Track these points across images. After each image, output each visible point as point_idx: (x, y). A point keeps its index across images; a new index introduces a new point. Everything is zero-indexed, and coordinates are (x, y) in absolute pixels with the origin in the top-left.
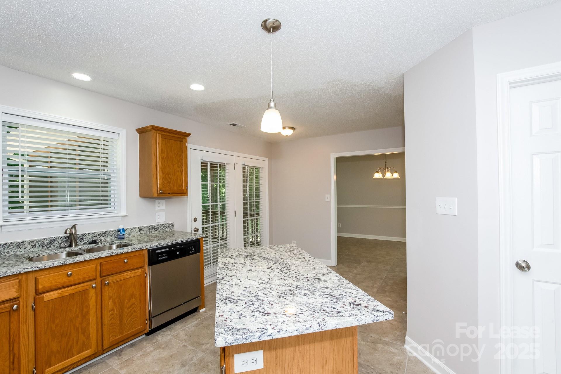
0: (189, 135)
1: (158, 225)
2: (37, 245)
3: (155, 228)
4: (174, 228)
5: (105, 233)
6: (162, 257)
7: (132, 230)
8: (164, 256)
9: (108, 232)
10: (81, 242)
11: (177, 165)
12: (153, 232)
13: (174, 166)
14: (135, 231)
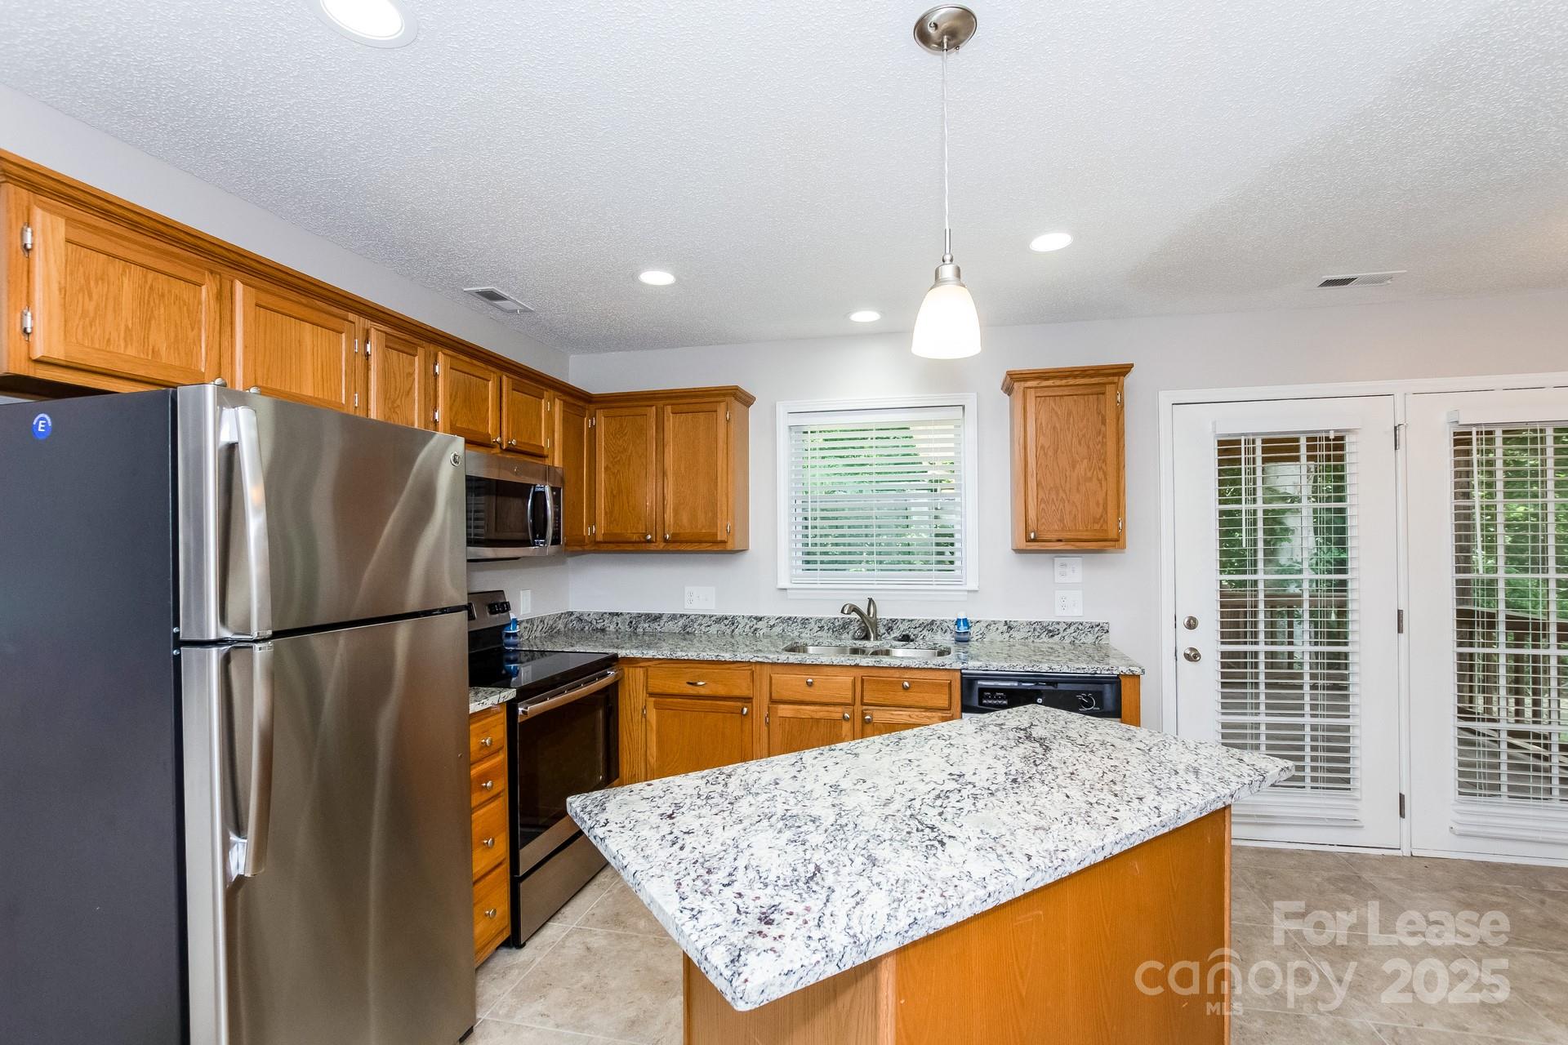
0: (1124, 370)
1: (1058, 623)
2: (826, 628)
3: (1050, 628)
4: (1108, 638)
5: (932, 622)
6: (992, 698)
7: (989, 625)
8: (997, 698)
9: (938, 623)
10: (889, 633)
11: (1085, 461)
12: (1045, 640)
13: (1078, 466)
14: (997, 629)
